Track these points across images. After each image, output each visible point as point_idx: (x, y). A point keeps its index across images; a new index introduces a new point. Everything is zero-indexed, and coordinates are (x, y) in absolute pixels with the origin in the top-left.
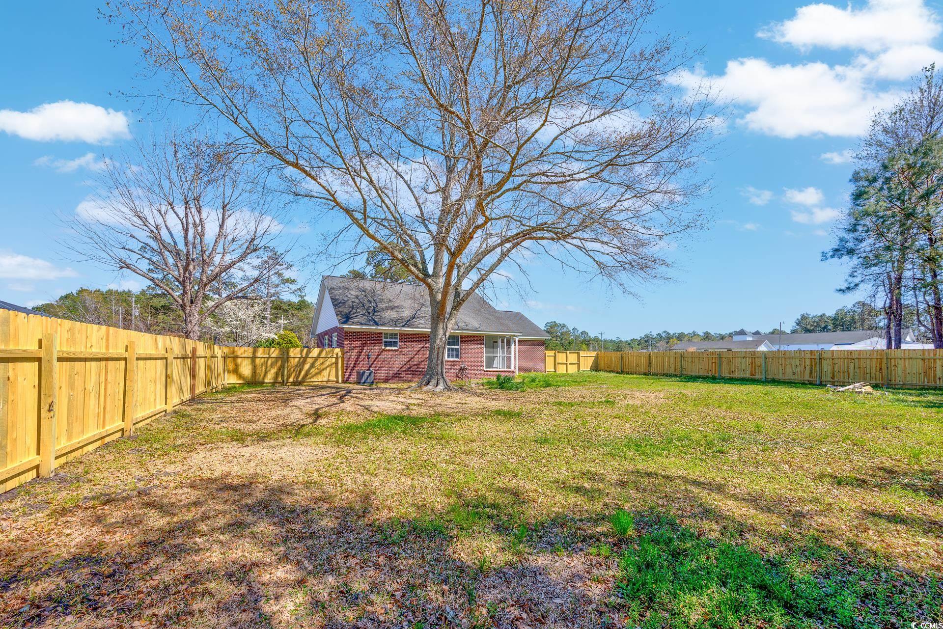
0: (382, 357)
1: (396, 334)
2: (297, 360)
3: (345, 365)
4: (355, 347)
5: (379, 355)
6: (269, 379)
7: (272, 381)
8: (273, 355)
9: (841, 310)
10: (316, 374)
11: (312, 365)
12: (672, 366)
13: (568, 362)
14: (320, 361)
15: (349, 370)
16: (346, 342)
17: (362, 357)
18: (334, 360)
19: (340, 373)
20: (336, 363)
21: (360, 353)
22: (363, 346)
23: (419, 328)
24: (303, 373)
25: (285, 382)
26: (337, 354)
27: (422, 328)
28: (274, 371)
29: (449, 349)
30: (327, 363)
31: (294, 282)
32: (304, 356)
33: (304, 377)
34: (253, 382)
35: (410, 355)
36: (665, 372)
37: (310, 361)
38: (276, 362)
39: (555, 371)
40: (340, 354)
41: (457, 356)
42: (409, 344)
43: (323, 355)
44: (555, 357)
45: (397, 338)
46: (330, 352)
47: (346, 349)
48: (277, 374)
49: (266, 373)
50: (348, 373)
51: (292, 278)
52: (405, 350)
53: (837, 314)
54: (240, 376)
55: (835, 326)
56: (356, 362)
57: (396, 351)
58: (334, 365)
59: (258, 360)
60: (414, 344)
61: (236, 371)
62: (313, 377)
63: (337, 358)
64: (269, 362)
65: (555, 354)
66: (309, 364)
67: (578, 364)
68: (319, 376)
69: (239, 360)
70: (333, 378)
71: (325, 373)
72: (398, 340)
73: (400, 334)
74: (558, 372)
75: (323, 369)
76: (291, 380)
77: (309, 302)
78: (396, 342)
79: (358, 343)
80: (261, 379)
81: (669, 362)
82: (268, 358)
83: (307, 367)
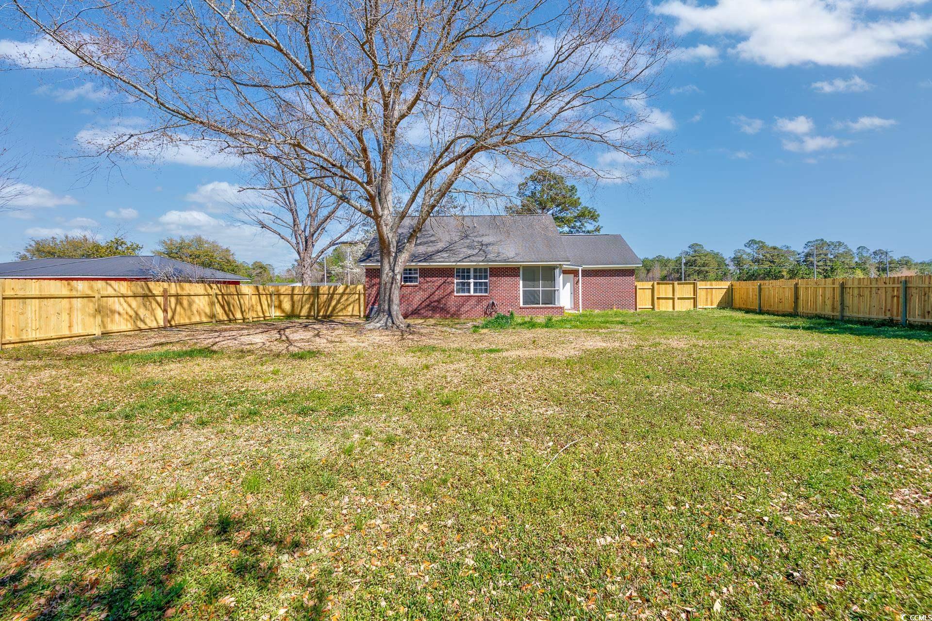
1: (416, 270)
2: (326, 296)
3: (367, 301)
6: (304, 312)
7: (306, 314)
8: (307, 293)
10: (342, 309)
11: (338, 302)
12: (829, 303)
13: (677, 295)
14: (345, 297)
15: (370, 304)
16: (367, 279)
18: (357, 296)
19: (362, 308)
20: (359, 299)
23: (436, 262)
24: (330, 308)
26: (360, 291)
27: (440, 262)
28: (307, 306)
29: (475, 284)
30: (351, 300)
32: (331, 292)
33: (332, 312)
34: (291, 316)
35: (430, 291)
36: (818, 312)
37: (337, 297)
38: (310, 298)
39: (653, 309)
40: (362, 291)
41: (486, 291)
42: (428, 279)
43: (347, 291)
44: (653, 290)
45: (416, 274)
46: (353, 289)
47: (367, 286)
48: (310, 309)
49: (302, 307)
50: (369, 307)
52: (426, 286)
54: (283, 311)
57: (416, 286)
58: (357, 301)
59: (295, 297)
60: (435, 279)
61: (279, 307)
62: (339, 311)
63: (359, 295)
64: (304, 299)
65: (653, 286)
66: (336, 300)
67: (695, 299)
68: (344, 311)
69: (282, 297)
70: (356, 313)
71: (350, 308)
72: (418, 275)
73: (419, 269)
74: (656, 310)
75: (347, 306)
76: (321, 314)
78: (417, 278)
80: (298, 313)
81: (824, 296)
82: (304, 294)
83: (334, 303)
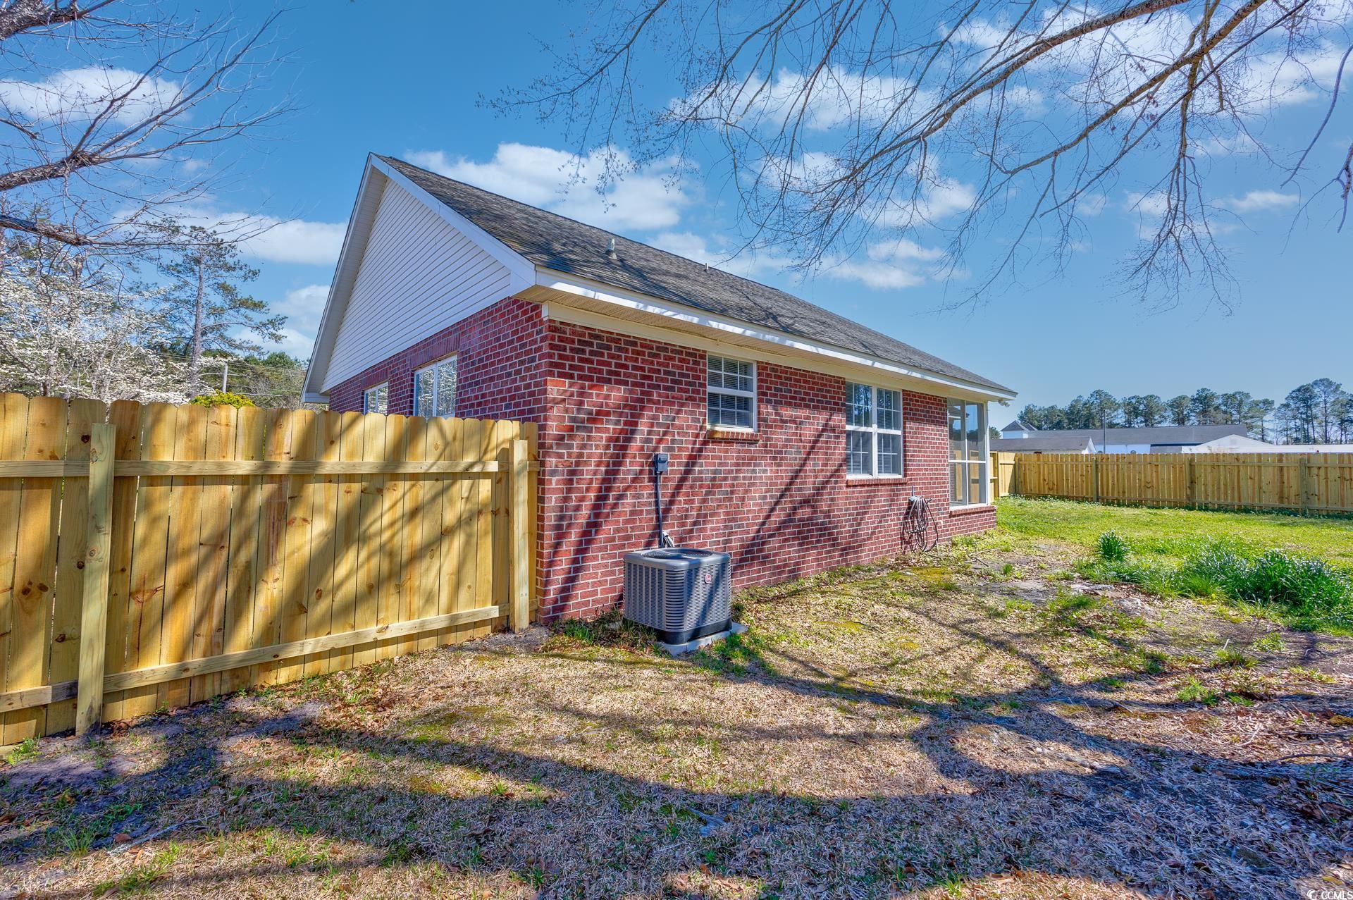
0: (704, 469)
1: (746, 367)
3: (551, 518)
4: (597, 417)
5: (693, 460)
9: (1076, 401)
10: (373, 589)
11: (345, 533)
14: (395, 501)
15: (569, 546)
16: (555, 388)
17: (630, 467)
18: (483, 493)
19: (520, 567)
20: (501, 511)
21: (621, 444)
22: (632, 411)
25: (90, 695)
26: (505, 456)
31: (258, 306)
32: (282, 464)
35: (792, 460)
37: (325, 502)
40: (520, 453)
41: (897, 466)
42: (787, 413)
43: (424, 457)
45: (746, 385)
47: (553, 428)
50: (563, 564)
51: (256, 299)
52: (779, 437)
53: (1072, 407)
55: (1071, 421)
56: (601, 498)
57: (751, 441)
58: (484, 523)
60: (803, 413)
63: (503, 480)
66: (320, 525)
68: (389, 600)
72: (753, 395)
73: (762, 367)
75: (421, 556)
77: (292, 358)
78: (745, 403)
79: (616, 394)
